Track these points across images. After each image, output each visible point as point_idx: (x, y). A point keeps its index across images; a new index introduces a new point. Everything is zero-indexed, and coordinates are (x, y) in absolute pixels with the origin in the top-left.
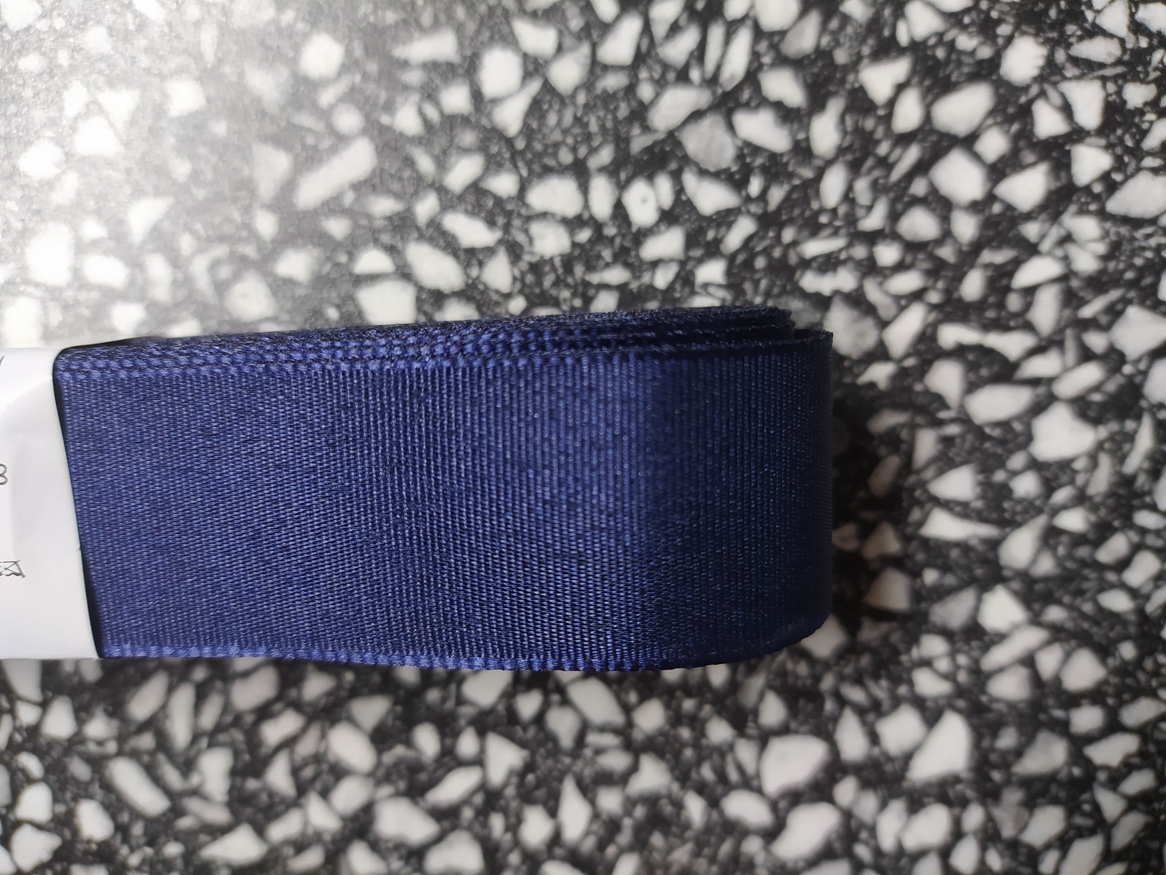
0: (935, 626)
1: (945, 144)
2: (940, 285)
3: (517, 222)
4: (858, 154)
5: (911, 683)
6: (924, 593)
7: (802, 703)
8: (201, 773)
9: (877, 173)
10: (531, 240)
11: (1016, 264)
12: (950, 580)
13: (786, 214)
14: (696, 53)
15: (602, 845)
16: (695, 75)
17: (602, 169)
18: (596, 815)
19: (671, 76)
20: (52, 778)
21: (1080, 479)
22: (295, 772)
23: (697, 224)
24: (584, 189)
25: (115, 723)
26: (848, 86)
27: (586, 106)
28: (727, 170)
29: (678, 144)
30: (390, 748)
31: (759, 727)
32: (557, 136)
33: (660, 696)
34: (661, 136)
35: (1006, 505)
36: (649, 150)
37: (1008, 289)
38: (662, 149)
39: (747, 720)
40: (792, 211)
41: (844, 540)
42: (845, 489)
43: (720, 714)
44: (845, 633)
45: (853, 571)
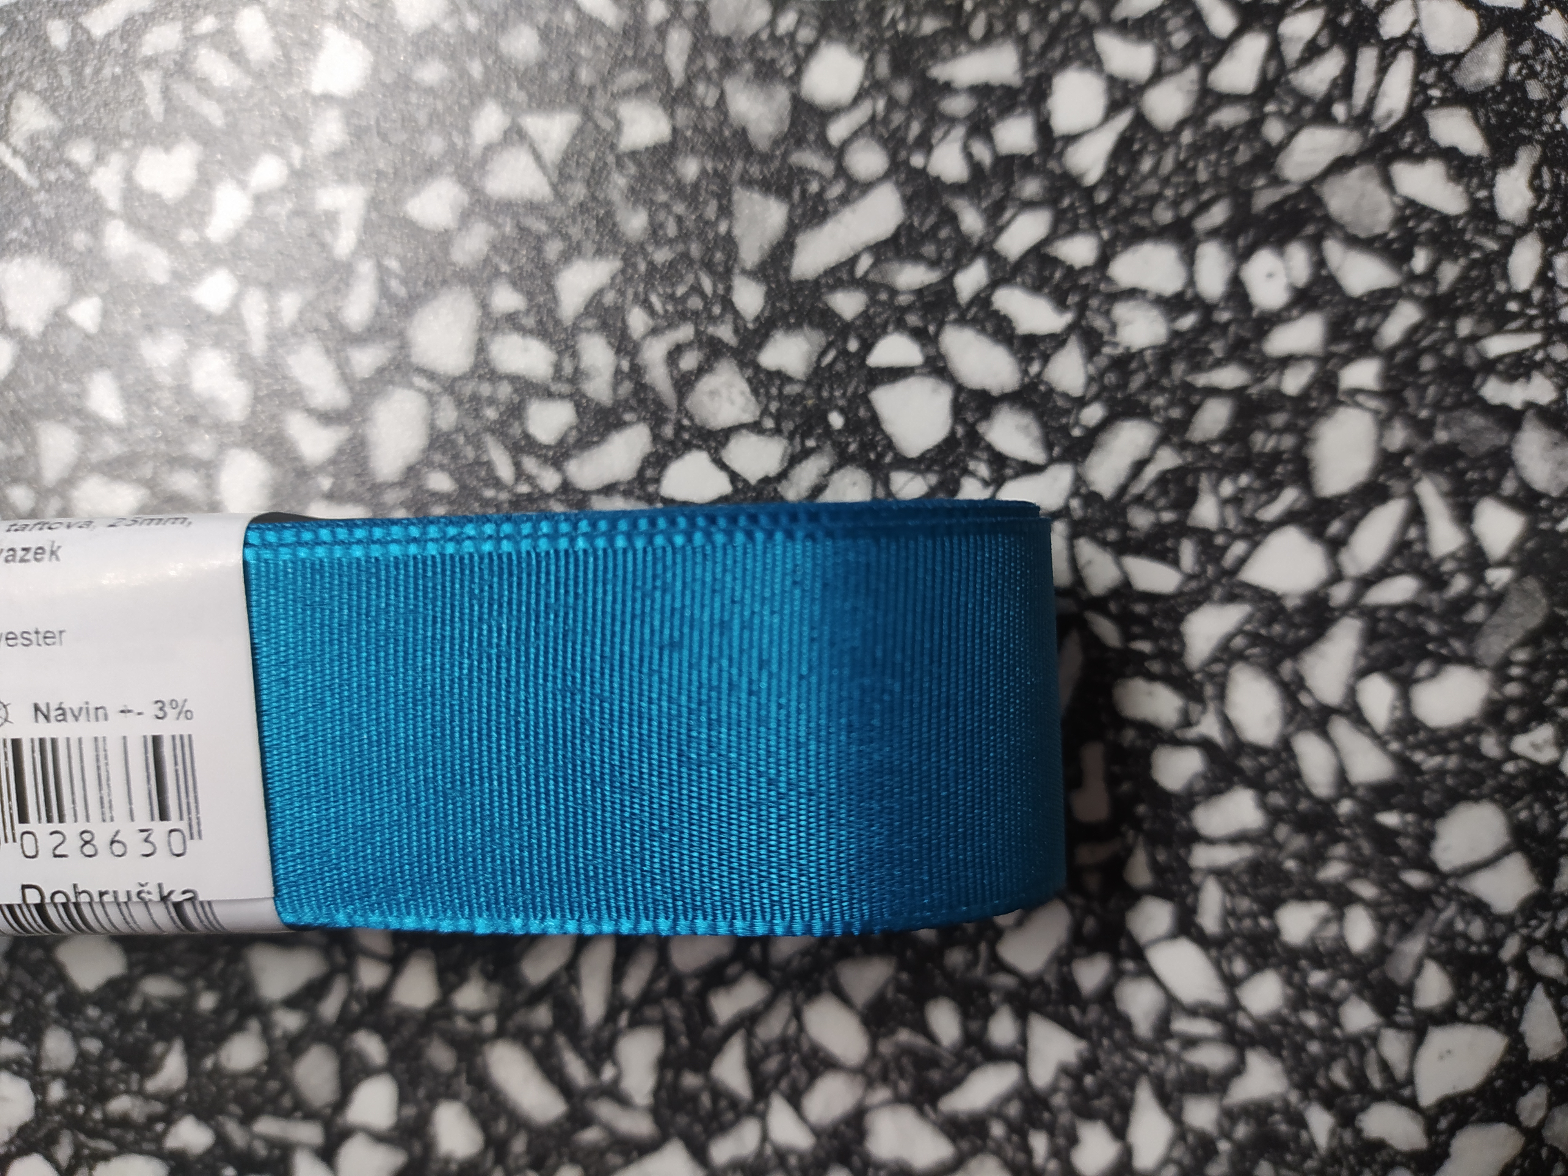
3: (1094, 302)
4: (1557, 223)
7: (1475, 978)
8: (615, 1063)
10: (1114, 328)
13: (1462, 298)
14: (1340, 81)
16: (1339, 111)
17: (1214, 233)
18: (1180, 1134)
19: (1307, 111)
20: (401, 1066)
22: (753, 1065)
23: (1342, 307)
24: (1189, 259)
25: (496, 989)
26: (1546, 129)
27: (1193, 147)
28: (1382, 236)
29: (1317, 201)
30: (892, 1032)
31: (1414, 1011)
32: (1152, 187)
33: (1277, 967)
34: (1292, 189)
36: (1277, 207)
38: (1295, 207)
39: (1397, 1003)
40: (1470, 295)
41: (1535, 747)
42: (1539, 677)
43: (1360, 993)
44: (1538, 881)
45: (1549, 793)
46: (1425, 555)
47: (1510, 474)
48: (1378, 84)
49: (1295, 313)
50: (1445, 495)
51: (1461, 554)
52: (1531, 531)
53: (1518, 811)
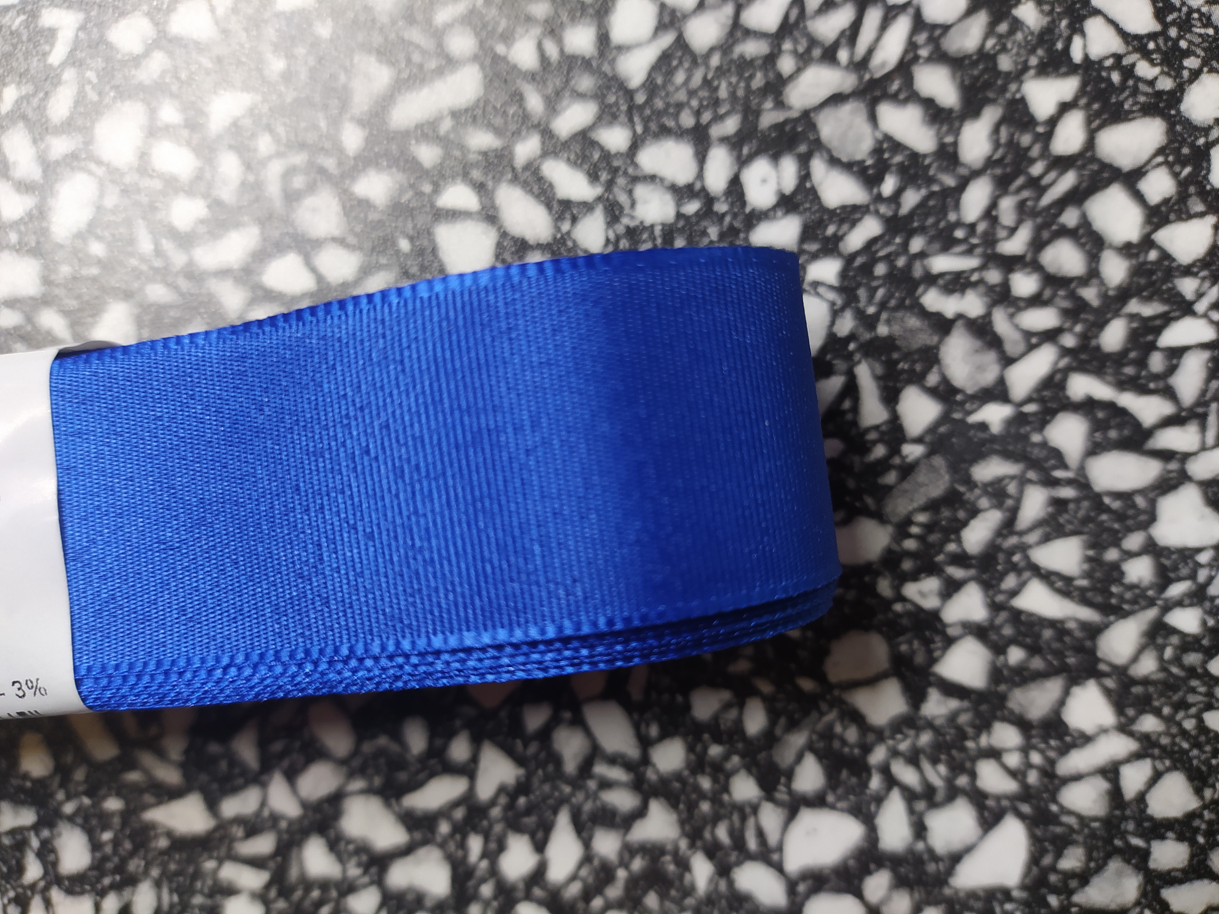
0: (1012, 712)
1: (1106, 175)
2: (1078, 328)
3: (621, 181)
4: (1008, 170)
5: (973, 775)
6: (1005, 672)
7: (844, 774)
9: (1025, 194)
10: (633, 204)
11: (1166, 320)
12: (1037, 663)
13: (918, 221)
14: (848, 33)
15: (587, 895)
16: (843, 55)
17: (724, 140)
18: (588, 858)
19: (817, 52)
21: (1202, 575)
23: (817, 215)
24: (701, 157)
26: (1008, 95)
27: (718, 69)
28: (860, 163)
29: (812, 127)
30: (373, 737)
31: (790, 792)
32: (681, 96)
33: (684, 736)
34: (794, 114)
35: (1114, 589)
36: (779, 127)
37: (1152, 347)
38: (794, 128)
39: (778, 782)
40: (926, 219)
41: (923, 594)
42: (933, 538)
43: (749, 769)
44: (908, 703)
45: (927, 633)
46: (855, 423)
47: (935, 369)
48: (878, 39)
49: (779, 213)
50: (877, 378)
51: (884, 428)
52: (944, 418)
53: (899, 644)
